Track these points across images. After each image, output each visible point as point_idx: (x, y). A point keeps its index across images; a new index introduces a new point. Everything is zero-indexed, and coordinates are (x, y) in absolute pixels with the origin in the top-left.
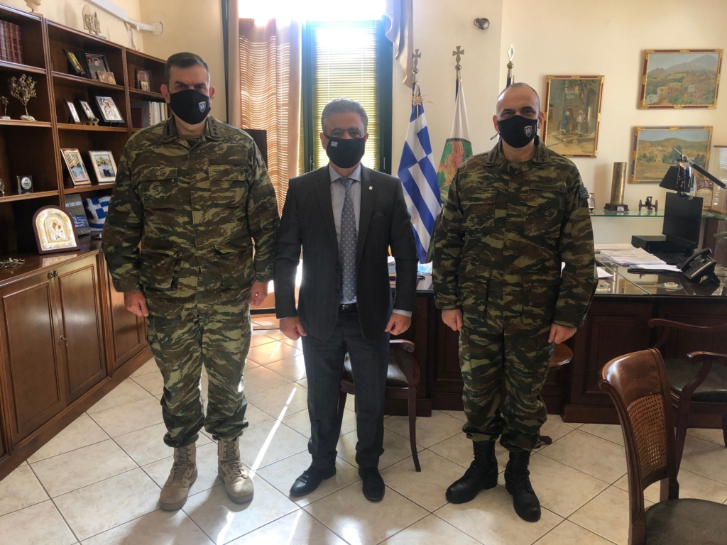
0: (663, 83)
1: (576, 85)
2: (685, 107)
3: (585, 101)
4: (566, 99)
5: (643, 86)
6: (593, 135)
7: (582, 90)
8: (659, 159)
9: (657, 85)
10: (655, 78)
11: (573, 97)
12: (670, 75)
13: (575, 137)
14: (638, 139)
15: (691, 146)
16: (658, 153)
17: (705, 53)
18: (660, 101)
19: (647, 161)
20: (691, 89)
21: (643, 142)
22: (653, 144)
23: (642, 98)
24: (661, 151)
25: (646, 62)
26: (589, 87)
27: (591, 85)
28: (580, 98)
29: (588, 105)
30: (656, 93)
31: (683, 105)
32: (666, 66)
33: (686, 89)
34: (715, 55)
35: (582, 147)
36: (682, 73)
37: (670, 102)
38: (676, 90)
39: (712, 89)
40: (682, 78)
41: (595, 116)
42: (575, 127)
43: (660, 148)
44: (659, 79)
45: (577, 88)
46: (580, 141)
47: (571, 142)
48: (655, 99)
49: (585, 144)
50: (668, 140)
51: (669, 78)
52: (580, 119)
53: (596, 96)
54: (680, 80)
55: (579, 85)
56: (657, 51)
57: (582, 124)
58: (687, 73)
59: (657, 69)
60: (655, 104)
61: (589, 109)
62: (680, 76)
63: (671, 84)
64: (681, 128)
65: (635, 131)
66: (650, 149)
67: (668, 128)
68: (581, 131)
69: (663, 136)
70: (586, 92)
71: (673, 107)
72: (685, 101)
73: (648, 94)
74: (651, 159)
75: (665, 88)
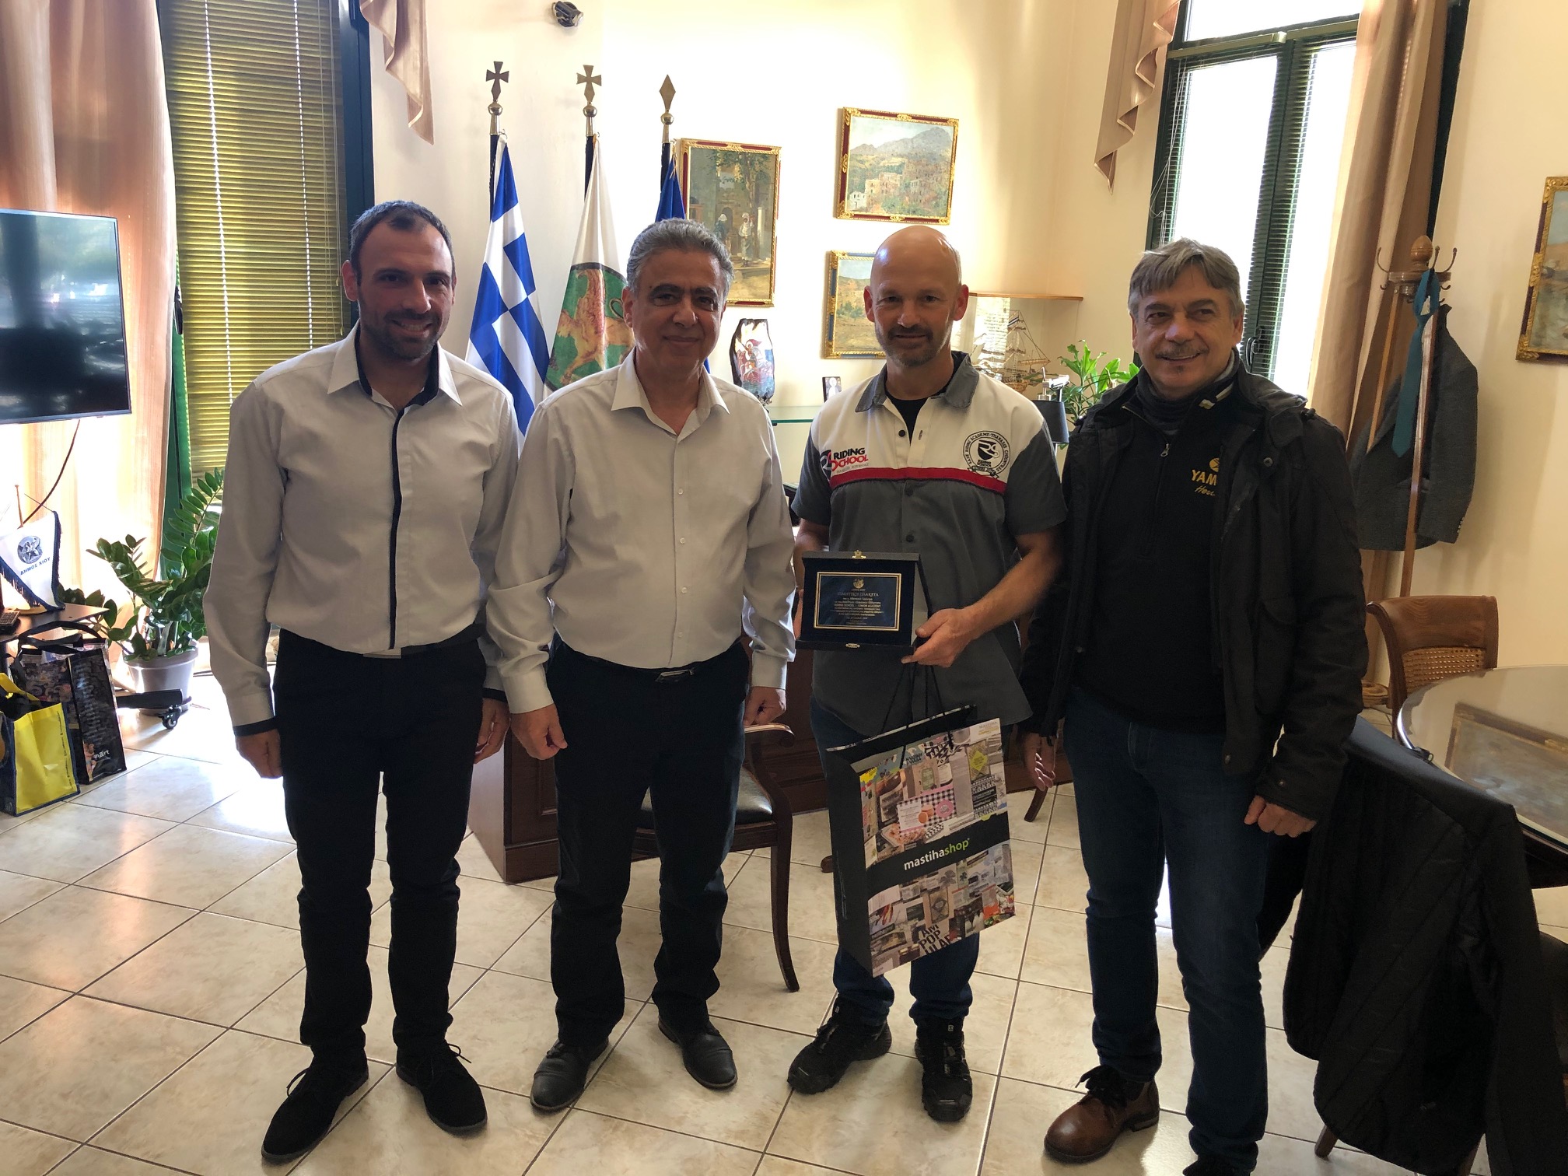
0: (874, 173)
1: (735, 162)
3: (752, 195)
4: (719, 189)
5: (844, 175)
6: (767, 262)
7: (745, 173)
9: (864, 176)
10: (862, 162)
11: (731, 185)
12: (883, 159)
14: (837, 273)
17: (935, 125)
18: (870, 205)
19: (853, 317)
20: (915, 188)
21: (845, 280)
22: (859, 284)
23: (842, 197)
25: (846, 128)
26: (757, 167)
27: (761, 163)
28: (744, 188)
29: (757, 202)
30: (863, 190)
31: (904, 216)
32: (876, 141)
33: (908, 187)
34: (948, 129)
35: (750, 286)
36: (902, 157)
37: (884, 208)
38: (894, 187)
39: (943, 190)
40: (902, 165)
41: (770, 227)
44: (867, 164)
45: (737, 168)
46: (746, 275)
48: (863, 200)
49: (754, 280)
51: (881, 164)
52: (744, 230)
53: (771, 187)
54: (899, 170)
55: (740, 162)
56: (863, 112)
57: (748, 240)
58: (909, 156)
59: (864, 146)
60: (861, 209)
61: (760, 212)
62: (897, 161)
63: (887, 175)
65: (832, 262)
70: (753, 177)
71: (888, 219)
72: (907, 207)
73: (851, 191)
75: (876, 181)
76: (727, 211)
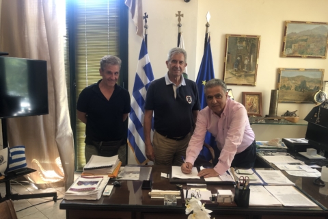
0: (296, 42)
1: (244, 41)
2: (308, 57)
3: (249, 51)
4: (237, 49)
5: (284, 43)
6: (254, 72)
7: (247, 44)
8: (293, 88)
9: (292, 43)
10: (291, 38)
11: (242, 48)
12: (300, 37)
13: (243, 73)
14: (281, 75)
15: (312, 81)
16: (292, 85)
18: (293, 53)
19: (286, 89)
20: (312, 46)
21: (284, 77)
22: (289, 79)
23: (283, 50)
24: (294, 83)
25: (286, 28)
26: (252, 42)
28: (246, 49)
29: (251, 53)
30: (291, 48)
32: (297, 31)
33: (309, 46)
34: (326, 26)
35: (247, 80)
36: (307, 36)
37: (299, 53)
38: (304, 46)
39: (324, 46)
40: (307, 39)
41: (255, 61)
42: (243, 67)
43: (294, 82)
44: (293, 39)
45: (244, 43)
46: (246, 76)
47: (240, 76)
48: (291, 51)
49: (249, 78)
50: (298, 77)
51: (299, 39)
52: (246, 62)
53: (256, 48)
54: (306, 40)
55: (246, 41)
56: (293, 22)
57: (247, 65)
58: (310, 36)
59: (292, 33)
60: (290, 54)
61: (252, 56)
62: (305, 38)
63: (300, 43)
64: (306, 70)
65: (279, 71)
66: (288, 82)
67: (298, 69)
68: (247, 69)
69: (295, 74)
70: (250, 45)
71: (301, 57)
72: (308, 53)
73: (286, 48)
74: (288, 88)
75: (297, 45)
76: (240, 56)
